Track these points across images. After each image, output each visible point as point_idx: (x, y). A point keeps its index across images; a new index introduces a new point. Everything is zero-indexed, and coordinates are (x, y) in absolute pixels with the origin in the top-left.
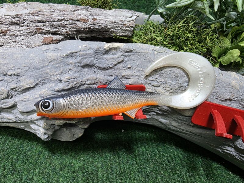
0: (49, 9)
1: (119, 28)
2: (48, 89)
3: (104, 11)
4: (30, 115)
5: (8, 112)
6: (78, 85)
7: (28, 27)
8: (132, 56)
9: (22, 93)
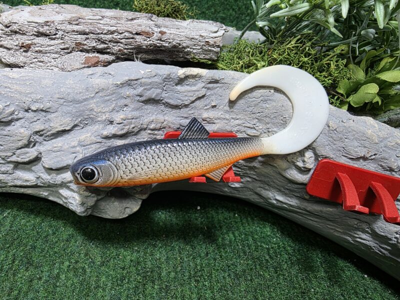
1: (199, 47)
2: (92, 134)
5: (25, 169)
6: (136, 130)
7: (62, 41)
8: (218, 89)
9: (52, 139)
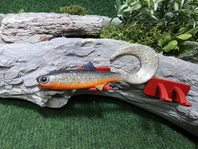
0: (43, 17)
1: (91, 28)
2: (45, 71)
3: (80, 17)
4: (33, 88)
5: (17, 87)
6: (64, 68)
7: (30, 30)
8: (100, 47)
9: (28, 74)
